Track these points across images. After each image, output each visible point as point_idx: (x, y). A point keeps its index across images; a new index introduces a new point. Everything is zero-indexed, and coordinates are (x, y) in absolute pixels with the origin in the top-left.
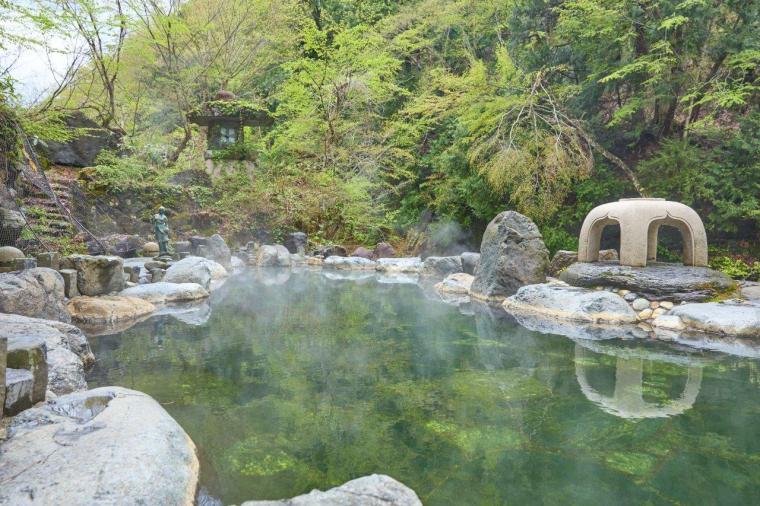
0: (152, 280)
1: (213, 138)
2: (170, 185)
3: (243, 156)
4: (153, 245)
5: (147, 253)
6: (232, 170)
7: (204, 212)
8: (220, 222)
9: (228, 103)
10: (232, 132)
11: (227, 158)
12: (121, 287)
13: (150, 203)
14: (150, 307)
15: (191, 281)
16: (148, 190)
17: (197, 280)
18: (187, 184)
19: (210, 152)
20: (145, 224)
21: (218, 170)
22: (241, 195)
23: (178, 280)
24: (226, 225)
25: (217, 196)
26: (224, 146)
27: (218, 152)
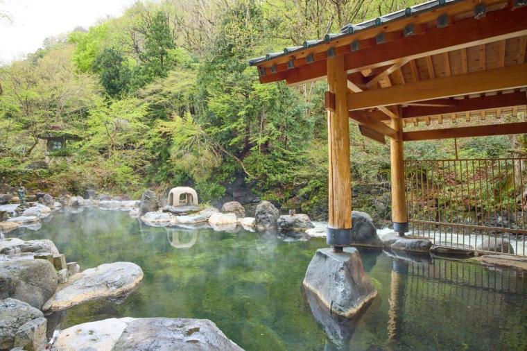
0: (17, 216)
1: (50, 146)
2: (26, 169)
3: (65, 155)
4: (17, 198)
5: (14, 202)
6: (59, 161)
7: (43, 181)
8: (53, 185)
9: (58, 132)
10: (60, 143)
11: (57, 156)
12: (6, 219)
13: (15, 178)
14: (18, 225)
15: (33, 215)
16: (14, 172)
17: (36, 215)
18: (34, 168)
19: (48, 153)
20: (12, 188)
21: (52, 161)
22: (62, 174)
23: (28, 215)
24: (55, 187)
25: (51, 173)
26: (56, 150)
27: (52, 153)
